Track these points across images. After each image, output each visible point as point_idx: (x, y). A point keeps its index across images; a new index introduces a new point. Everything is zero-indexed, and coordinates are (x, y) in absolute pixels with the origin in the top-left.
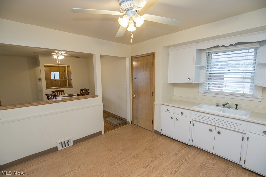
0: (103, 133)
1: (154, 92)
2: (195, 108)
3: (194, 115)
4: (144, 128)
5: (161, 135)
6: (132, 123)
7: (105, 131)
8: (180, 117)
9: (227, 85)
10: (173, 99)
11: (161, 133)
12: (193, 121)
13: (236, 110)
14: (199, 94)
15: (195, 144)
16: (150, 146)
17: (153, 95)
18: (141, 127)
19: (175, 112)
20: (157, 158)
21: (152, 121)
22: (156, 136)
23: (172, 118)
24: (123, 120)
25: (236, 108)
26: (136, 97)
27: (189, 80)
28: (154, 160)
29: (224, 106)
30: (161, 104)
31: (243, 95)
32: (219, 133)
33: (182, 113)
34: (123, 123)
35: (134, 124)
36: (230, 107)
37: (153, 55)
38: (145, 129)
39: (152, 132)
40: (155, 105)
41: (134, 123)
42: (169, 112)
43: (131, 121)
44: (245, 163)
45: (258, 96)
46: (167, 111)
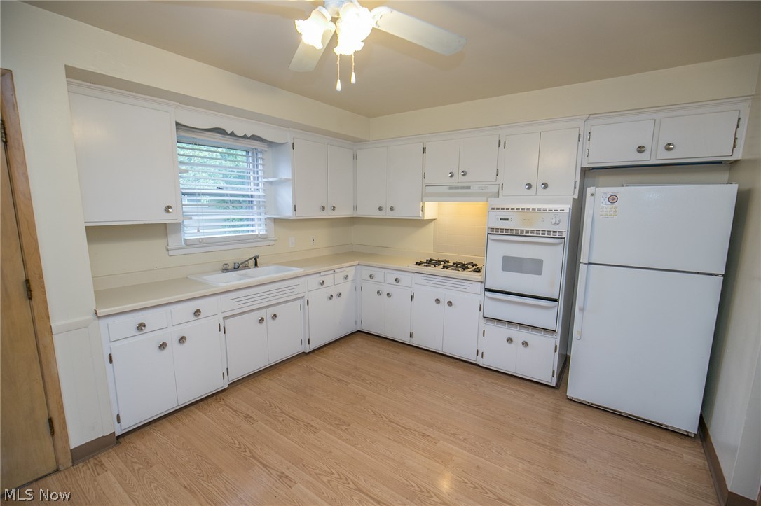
11: (117, 434)
12: (224, 321)
13: (256, 269)
17: (35, 293)
21: (50, 421)
25: (256, 265)
32: (274, 316)
33: (198, 312)
36: (246, 266)
39: (57, 471)
44: (309, 343)
45: (272, 236)
46: (138, 333)
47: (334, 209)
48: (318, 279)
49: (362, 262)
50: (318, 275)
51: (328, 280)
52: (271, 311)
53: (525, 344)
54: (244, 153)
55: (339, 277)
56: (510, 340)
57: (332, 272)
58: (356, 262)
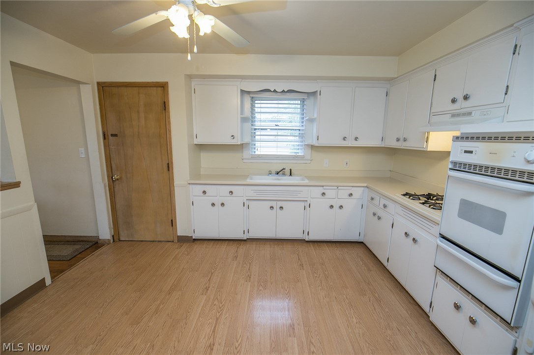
0: (48, 282)
1: (172, 163)
2: (249, 181)
3: (249, 192)
4: (152, 241)
5: (193, 242)
6: (114, 241)
7: (53, 278)
8: (228, 200)
9: (261, 145)
10: (201, 173)
11: (193, 238)
12: (248, 202)
13: (291, 177)
14: (244, 161)
15: (253, 235)
16: (188, 263)
17: (170, 169)
18: (142, 241)
19: (218, 193)
20: (212, 273)
21: (172, 220)
22: (185, 247)
23: (213, 205)
24: (85, 241)
25: (291, 174)
26: (121, 178)
27: (233, 138)
28: (210, 278)
29: (278, 174)
30: (189, 184)
31: (295, 157)
32: (281, 208)
33: (231, 192)
34: (88, 246)
35: (119, 241)
36: (284, 174)
37: (163, 87)
38: (156, 241)
39: (173, 241)
40: (176, 189)
41: (122, 239)
42: (206, 195)
43: (113, 236)
44: (308, 235)
45: (308, 157)
46: (203, 195)
47: (356, 139)
48: (321, 190)
49: (370, 185)
50: (322, 188)
51: (330, 193)
52: (280, 204)
53: (473, 321)
54: (299, 102)
55: (344, 193)
56: (457, 307)
57: (336, 188)
58: (365, 185)
